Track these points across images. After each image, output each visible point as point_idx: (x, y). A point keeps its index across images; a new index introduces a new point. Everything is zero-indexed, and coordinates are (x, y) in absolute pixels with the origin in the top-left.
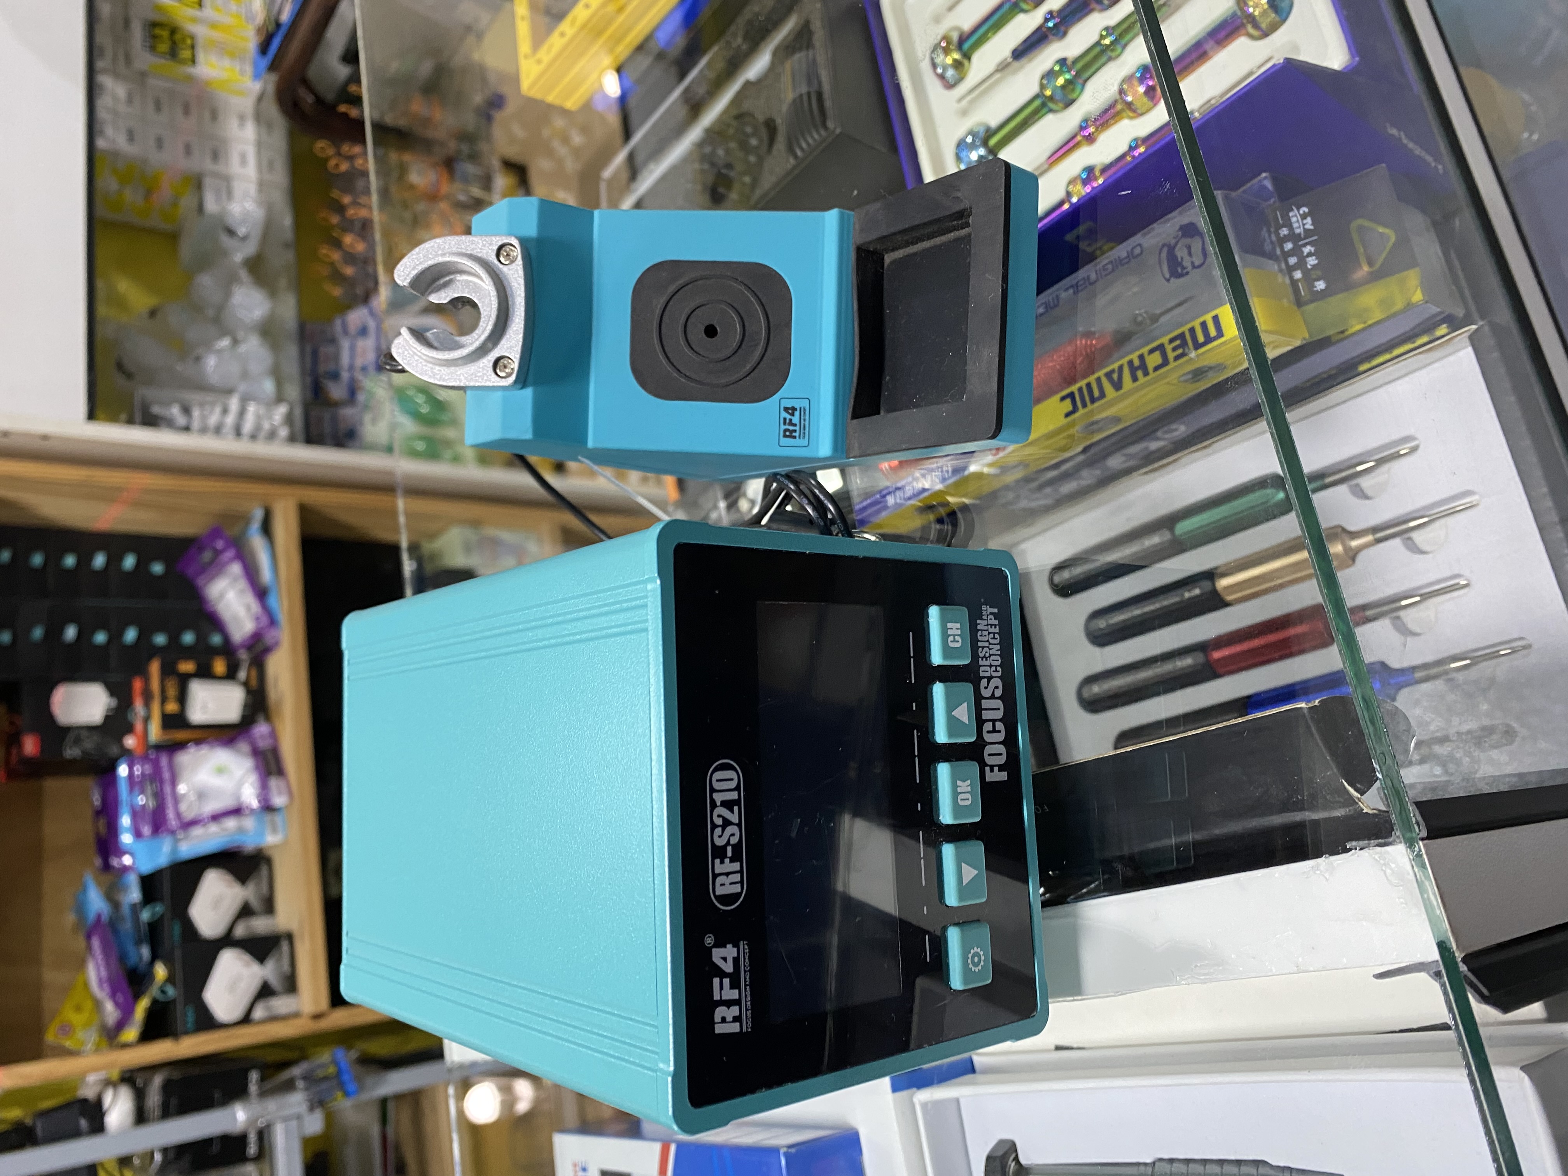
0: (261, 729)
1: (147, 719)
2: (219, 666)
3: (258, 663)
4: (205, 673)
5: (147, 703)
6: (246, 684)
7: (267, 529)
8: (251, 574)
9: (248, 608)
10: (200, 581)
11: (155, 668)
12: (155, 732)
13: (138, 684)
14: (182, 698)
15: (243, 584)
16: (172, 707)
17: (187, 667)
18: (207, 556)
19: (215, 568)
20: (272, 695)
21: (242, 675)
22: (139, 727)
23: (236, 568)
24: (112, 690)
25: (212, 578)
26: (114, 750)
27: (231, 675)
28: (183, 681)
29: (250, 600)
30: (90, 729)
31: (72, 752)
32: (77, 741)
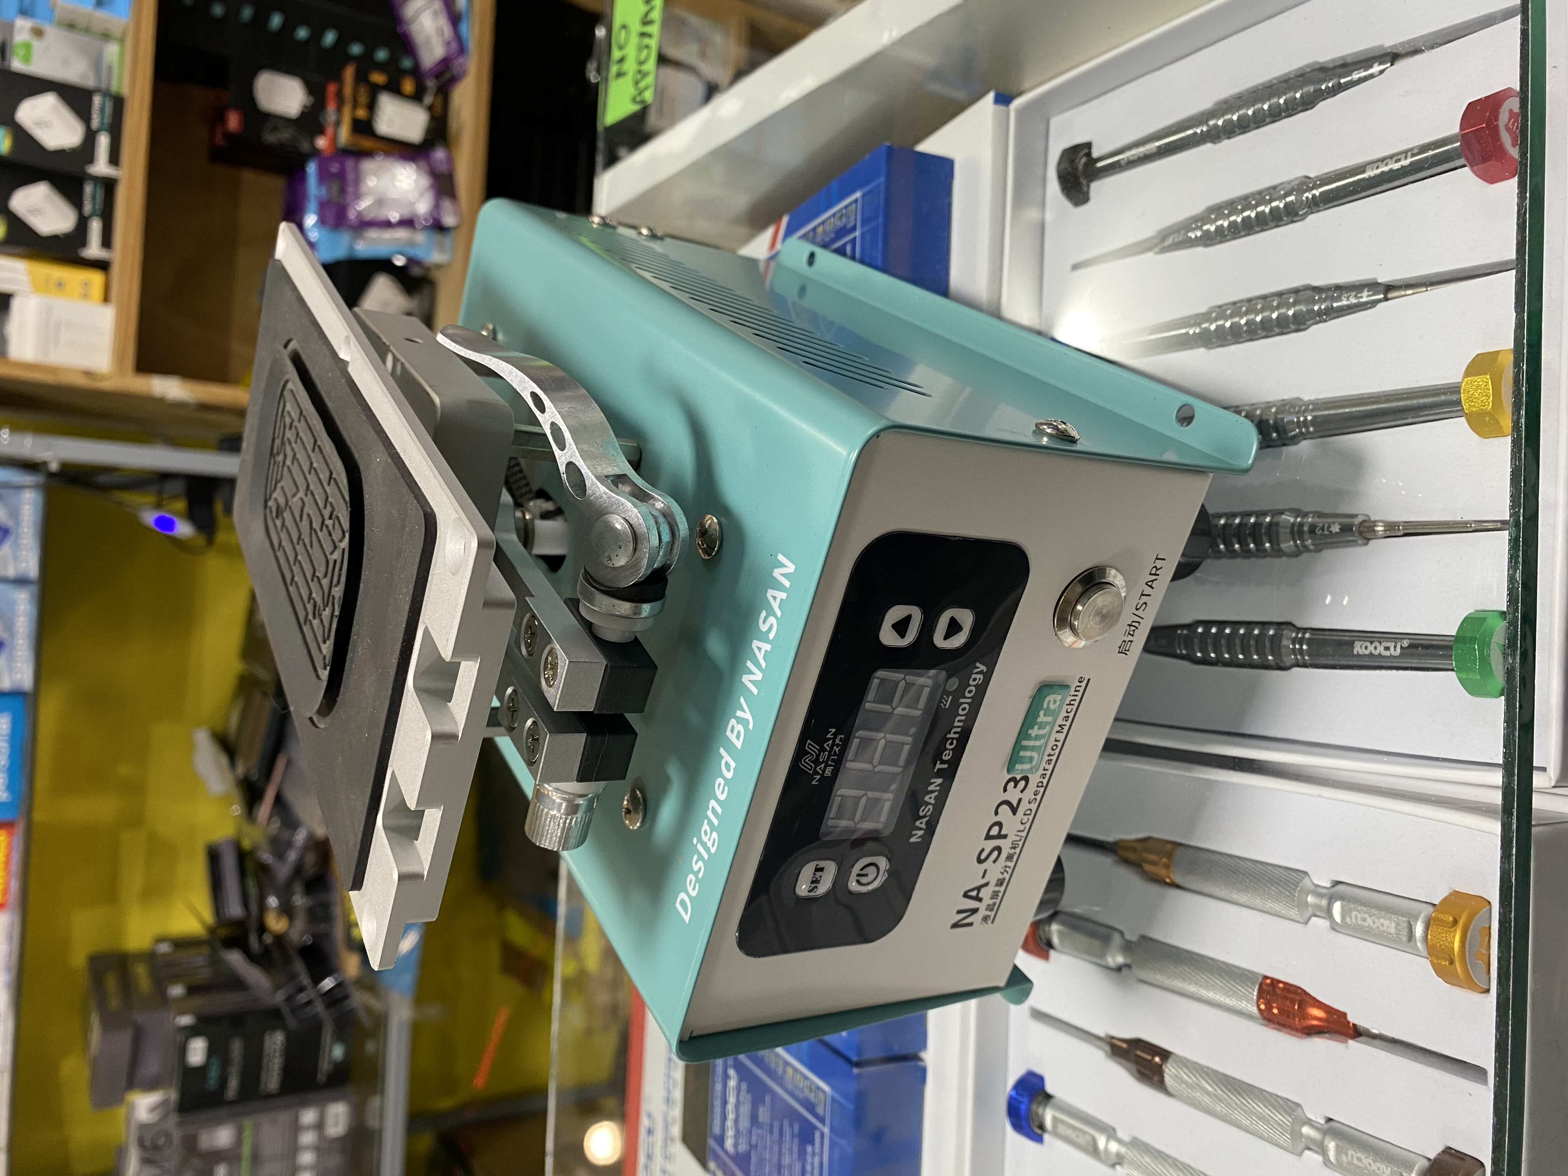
0: (439, 154)
1: (338, 124)
2: (408, 86)
3: (444, 91)
4: (394, 89)
5: (339, 110)
6: (430, 108)
9: (440, 32)
11: (349, 73)
12: (344, 134)
13: (332, 88)
14: (372, 106)
15: (438, 5)
16: (361, 113)
17: (378, 78)
20: (453, 124)
21: (428, 99)
22: (330, 130)
24: (310, 88)
26: (305, 147)
27: (417, 97)
28: (375, 91)
29: (443, 22)
30: (287, 121)
31: (271, 138)
32: (275, 129)
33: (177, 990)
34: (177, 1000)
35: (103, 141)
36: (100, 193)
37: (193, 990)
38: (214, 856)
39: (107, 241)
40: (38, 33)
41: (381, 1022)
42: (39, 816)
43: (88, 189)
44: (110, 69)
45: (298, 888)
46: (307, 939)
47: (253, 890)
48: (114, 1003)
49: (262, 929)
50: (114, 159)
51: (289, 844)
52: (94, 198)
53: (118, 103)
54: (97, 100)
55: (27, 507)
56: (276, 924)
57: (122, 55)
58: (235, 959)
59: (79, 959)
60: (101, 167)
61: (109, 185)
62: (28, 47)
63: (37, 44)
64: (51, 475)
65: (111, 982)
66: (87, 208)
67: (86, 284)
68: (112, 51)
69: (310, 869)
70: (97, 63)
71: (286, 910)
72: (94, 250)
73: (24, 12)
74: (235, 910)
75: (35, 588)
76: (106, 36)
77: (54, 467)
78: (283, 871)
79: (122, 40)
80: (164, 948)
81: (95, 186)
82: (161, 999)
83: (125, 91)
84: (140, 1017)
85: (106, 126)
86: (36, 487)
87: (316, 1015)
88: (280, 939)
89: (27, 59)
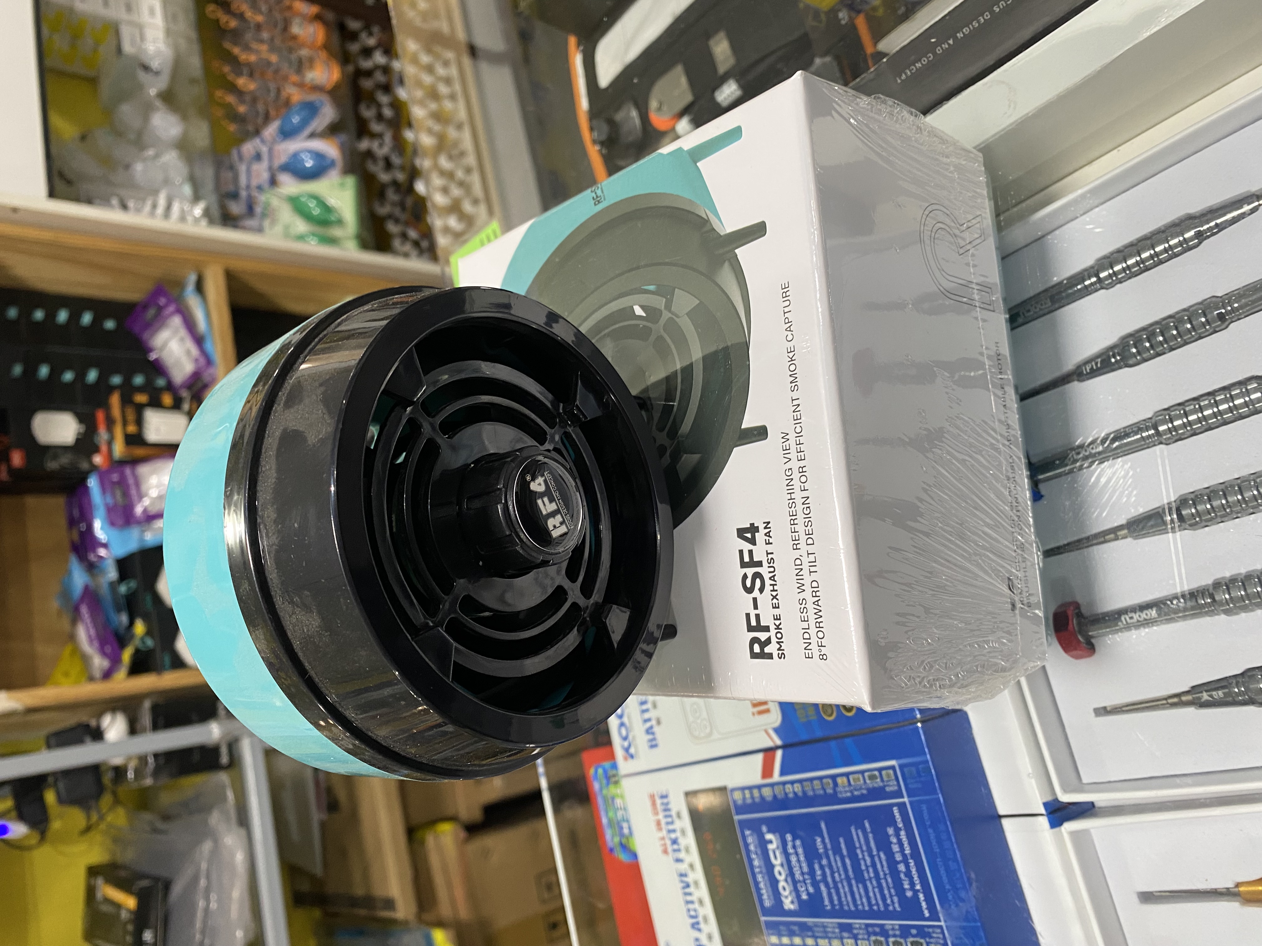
1: (111, 441)
2: (167, 399)
3: (199, 397)
4: (156, 403)
5: (110, 428)
7: (200, 288)
10: (145, 336)
11: (115, 400)
12: (119, 449)
13: (100, 416)
14: (139, 422)
16: (131, 429)
17: (141, 398)
18: (151, 312)
21: (184, 406)
22: (104, 448)
24: (81, 418)
25: (156, 331)
26: (85, 466)
27: (176, 407)
28: (139, 409)
29: (190, 345)
30: (65, 449)
31: (52, 465)
32: (55, 457)
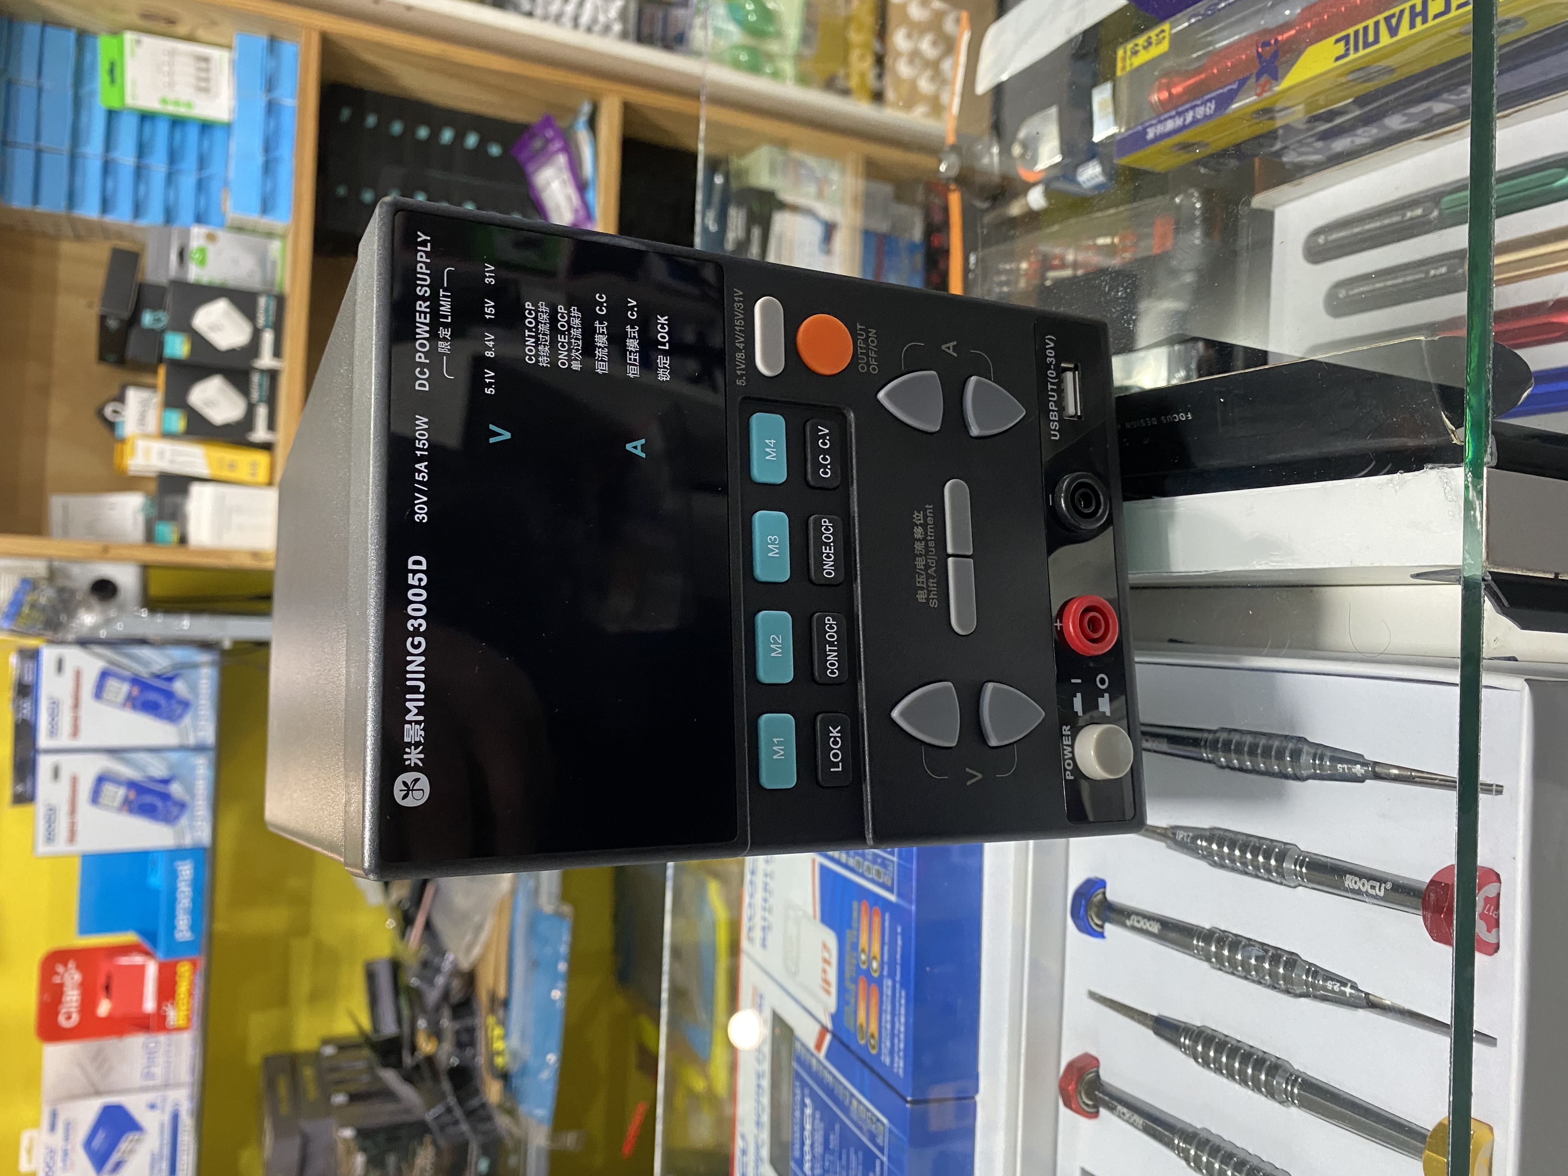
7: (592, 124)
8: (575, 166)
9: (569, 199)
10: (530, 168)
15: (566, 175)
18: (537, 144)
19: (543, 157)
23: (562, 159)
25: (541, 166)
29: (572, 191)
33: (339, 1099)
34: (340, 1107)
35: (268, 337)
36: (266, 382)
37: (354, 1098)
38: (371, 976)
39: (271, 425)
40: (211, 238)
41: (521, 1146)
42: (219, 926)
43: (256, 378)
44: (274, 263)
45: (446, 1013)
46: (455, 1061)
47: (406, 1013)
48: (285, 1109)
49: (414, 1048)
50: (277, 352)
51: (438, 970)
52: (260, 385)
53: (280, 301)
54: (262, 301)
55: (204, 681)
56: (426, 1046)
57: (284, 249)
58: (390, 1077)
59: (255, 1059)
60: (266, 360)
61: (273, 375)
62: (202, 251)
63: (211, 249)
64: (224, 653)
65: (283, 1087)
66: (255, 395)
67: (254, 465)
68: (275, 247)
69: (456, 995)
70: (263, 259)
71: (436, 1033)
72: (260, 434)
73: (200, 219)
74: (389, 1028)
75: (211, 754)
76: (270, 235)
77: (227, 644)
78: (432, 996)
79: (283, 237)
80: (329, 1050)
81: (262, 376)
82: (326, 1109)
83: (287, 289)
84: (307, 1126)
85: (270, 324)
86: (212, 664)
87: (462, 1134)
88: (430, 1060)
89: (202, 262)
